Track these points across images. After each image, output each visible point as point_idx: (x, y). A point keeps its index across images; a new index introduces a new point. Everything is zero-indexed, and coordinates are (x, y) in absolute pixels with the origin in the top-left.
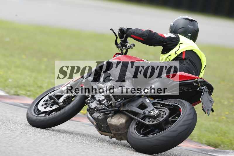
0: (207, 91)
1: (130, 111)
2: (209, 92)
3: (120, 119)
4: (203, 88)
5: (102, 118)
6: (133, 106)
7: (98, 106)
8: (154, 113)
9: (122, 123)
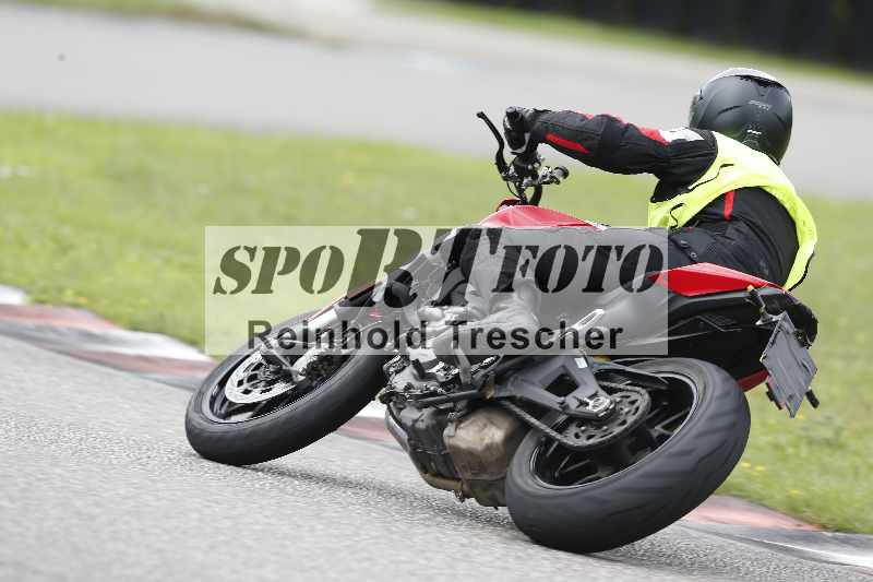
0: (791, 331)
1: (521, 399)
2: (797, 334)
3: (486, 430)
4: (775, 318)
5: (427, 427)
6: (533, 384)
7: (416, 384)
8: (594, 407)
9: (492, 444)
